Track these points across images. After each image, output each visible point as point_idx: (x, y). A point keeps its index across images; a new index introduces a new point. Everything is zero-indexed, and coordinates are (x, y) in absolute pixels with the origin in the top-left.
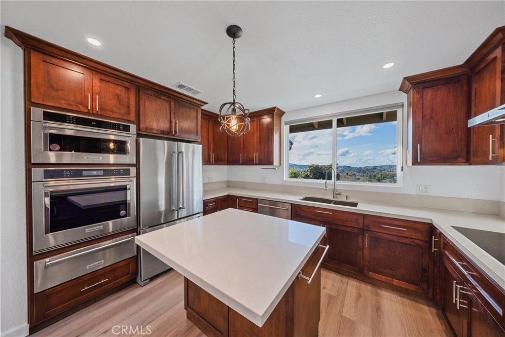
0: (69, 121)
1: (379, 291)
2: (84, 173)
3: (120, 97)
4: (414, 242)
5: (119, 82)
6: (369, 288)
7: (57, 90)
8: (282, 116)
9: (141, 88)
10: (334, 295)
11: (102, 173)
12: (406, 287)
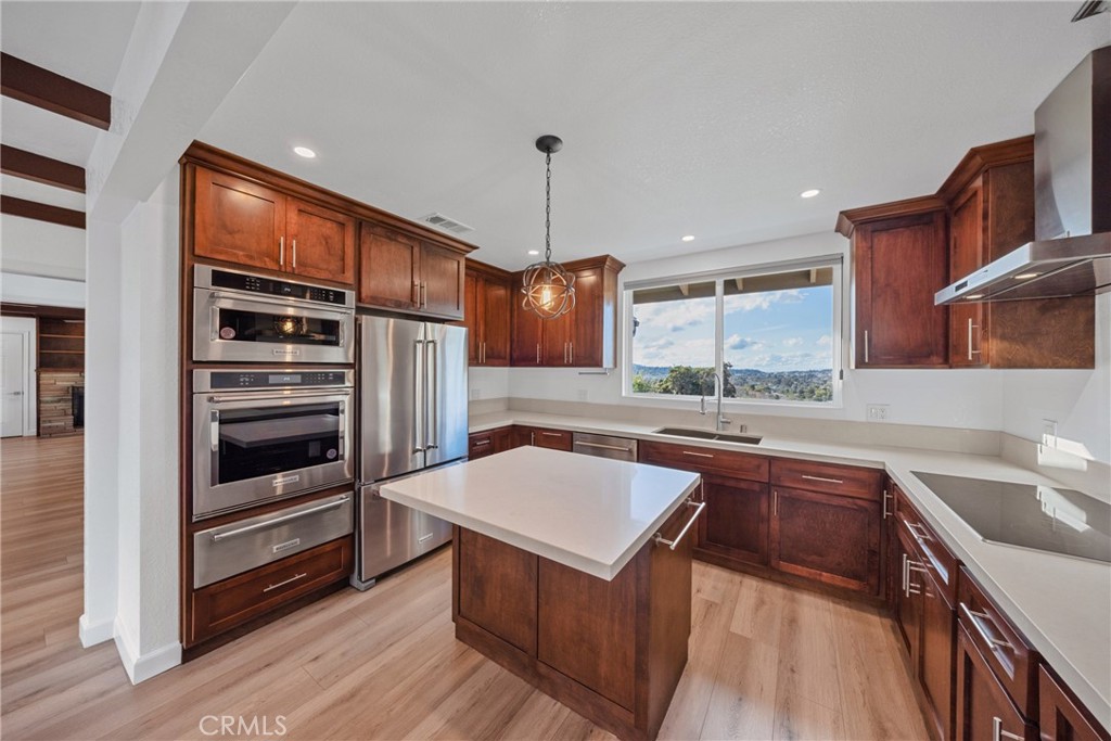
0: (251, 286)
1: (797, 595)
2: (272, 379)
3: (330, 241)
4: (856, 504)
5: (328, 214)
6: (780, 590)
7: (231, 233)
8: (618, 272)
9: (364, 223)
10: (717, 601)
11: (298, 379)
12: (843, 585)
